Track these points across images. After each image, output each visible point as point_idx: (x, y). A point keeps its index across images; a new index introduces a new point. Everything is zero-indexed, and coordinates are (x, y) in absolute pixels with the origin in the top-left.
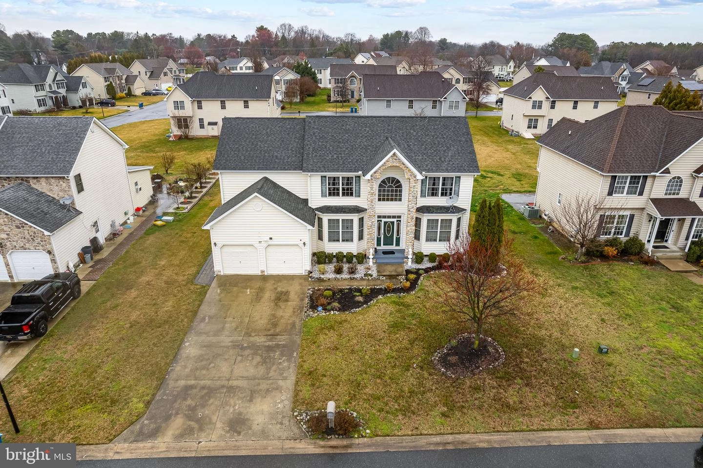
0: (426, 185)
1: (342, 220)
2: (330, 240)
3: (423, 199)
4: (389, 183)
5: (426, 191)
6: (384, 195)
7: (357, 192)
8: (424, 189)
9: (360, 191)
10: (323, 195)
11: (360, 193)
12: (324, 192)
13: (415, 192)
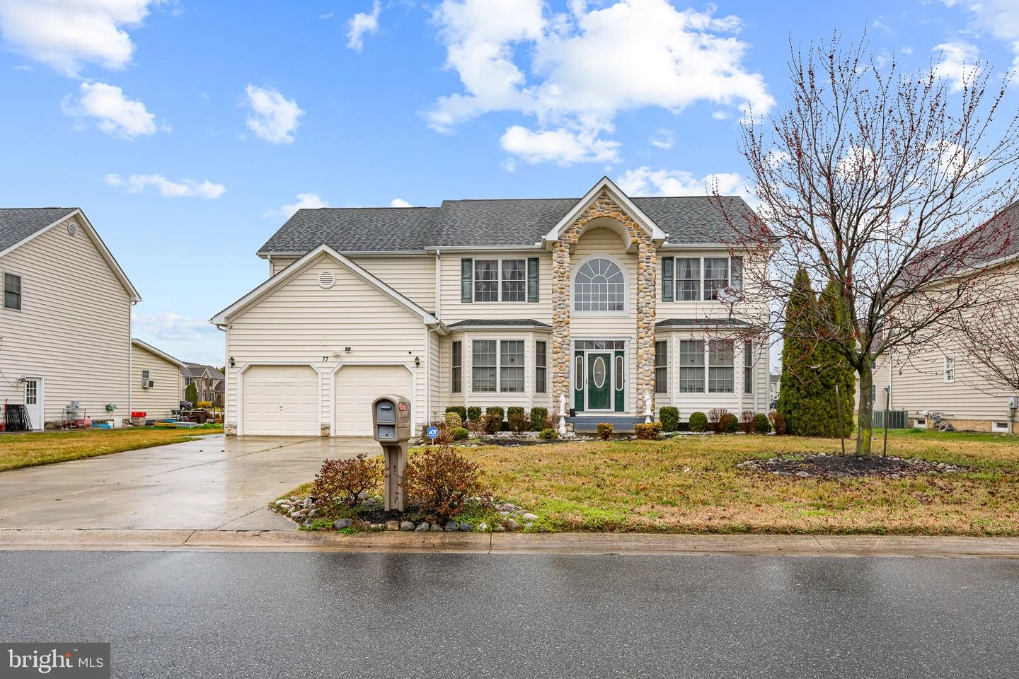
0: (672, 276)
1: (502, 342)
2: (475, 389)
3: (668, 305)
4: (597, 273)
5: (672, 287)
6: (587, 298)
7: (533, 290)
8: (668, 283)
9: (537, 289)
10: (466, 299)
11: (537, 293)
12: (467, 291)
13: (651, 271)
